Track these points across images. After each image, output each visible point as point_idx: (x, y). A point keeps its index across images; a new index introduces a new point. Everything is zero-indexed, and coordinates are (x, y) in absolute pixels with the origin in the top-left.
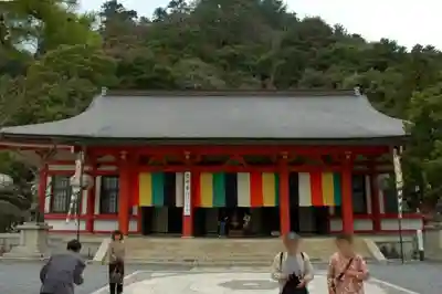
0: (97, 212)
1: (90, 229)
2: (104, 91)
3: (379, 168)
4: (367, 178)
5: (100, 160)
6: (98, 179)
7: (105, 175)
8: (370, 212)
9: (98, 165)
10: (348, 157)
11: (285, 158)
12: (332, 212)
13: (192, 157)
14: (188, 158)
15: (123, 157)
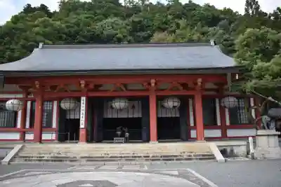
0: (28, 126)
1: (23, 138)
2: (41, 45)
4: (217, 101)
5: (31, 90)
6: (29, 103)
7: (33, 102)
8: (219, 124)
9: (29, 94)
10: (200, 84)
11: (153, 85)
12: (192, 124)
13: (87, 85)
14: (83, 86)
15: (37, 86)
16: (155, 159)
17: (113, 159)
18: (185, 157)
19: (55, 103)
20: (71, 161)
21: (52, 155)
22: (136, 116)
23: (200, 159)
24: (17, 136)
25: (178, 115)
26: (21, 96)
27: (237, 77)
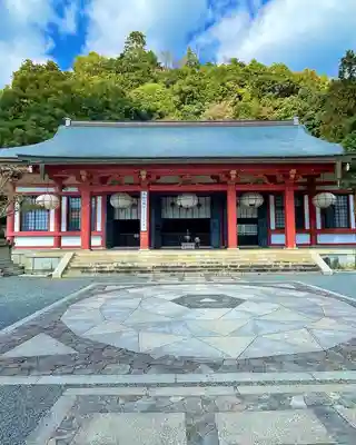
0: (64, 229)
1: (58, 244)
2: (68, 121)
3: (318, 188)
4: (306, 197)
5: (65, 182)
6: (64, 200)
7: (70, 196)
8: (307, 227)
9: (63, 187)
10: (292, 176)
11: (233, 177)
12: (273, 227)
13: (148, 176)
14: (144, 177)
15: (83, 177)
16: (244, 269)
17: (192, 269)
18: (282, 267)
19: (99, 199)
20: (142, 272)
21: (115, 265)
22: (203, 216)
23: (301, 270)
24: (50, 242)
25: (255, 216)
26: (52, 190)
27: (348, 168)
